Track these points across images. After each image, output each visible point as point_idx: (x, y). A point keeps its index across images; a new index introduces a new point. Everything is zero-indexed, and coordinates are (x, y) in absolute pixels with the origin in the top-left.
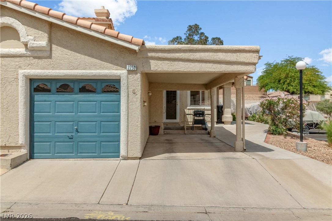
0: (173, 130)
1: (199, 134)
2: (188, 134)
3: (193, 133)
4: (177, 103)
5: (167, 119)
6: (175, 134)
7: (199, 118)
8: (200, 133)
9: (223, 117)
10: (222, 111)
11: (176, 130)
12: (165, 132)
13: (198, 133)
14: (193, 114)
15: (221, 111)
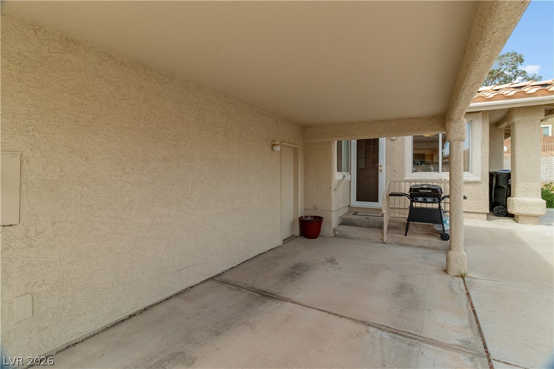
0: (361, 227)
1: (421, 247)
2: (391, 244)
3: (407, 242)
4: (380, 168)
5: (357, 200)
6: (359, 238)
7: (424, 205)
8: (426, 244)
9: (511, 203)
10: (509, 186)
11: (367, 227)
12: (337, 233)
13: (419, 244)
14: (409, 194)
15: (506, 187)
